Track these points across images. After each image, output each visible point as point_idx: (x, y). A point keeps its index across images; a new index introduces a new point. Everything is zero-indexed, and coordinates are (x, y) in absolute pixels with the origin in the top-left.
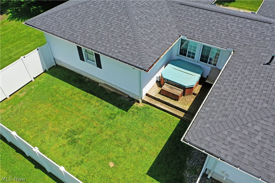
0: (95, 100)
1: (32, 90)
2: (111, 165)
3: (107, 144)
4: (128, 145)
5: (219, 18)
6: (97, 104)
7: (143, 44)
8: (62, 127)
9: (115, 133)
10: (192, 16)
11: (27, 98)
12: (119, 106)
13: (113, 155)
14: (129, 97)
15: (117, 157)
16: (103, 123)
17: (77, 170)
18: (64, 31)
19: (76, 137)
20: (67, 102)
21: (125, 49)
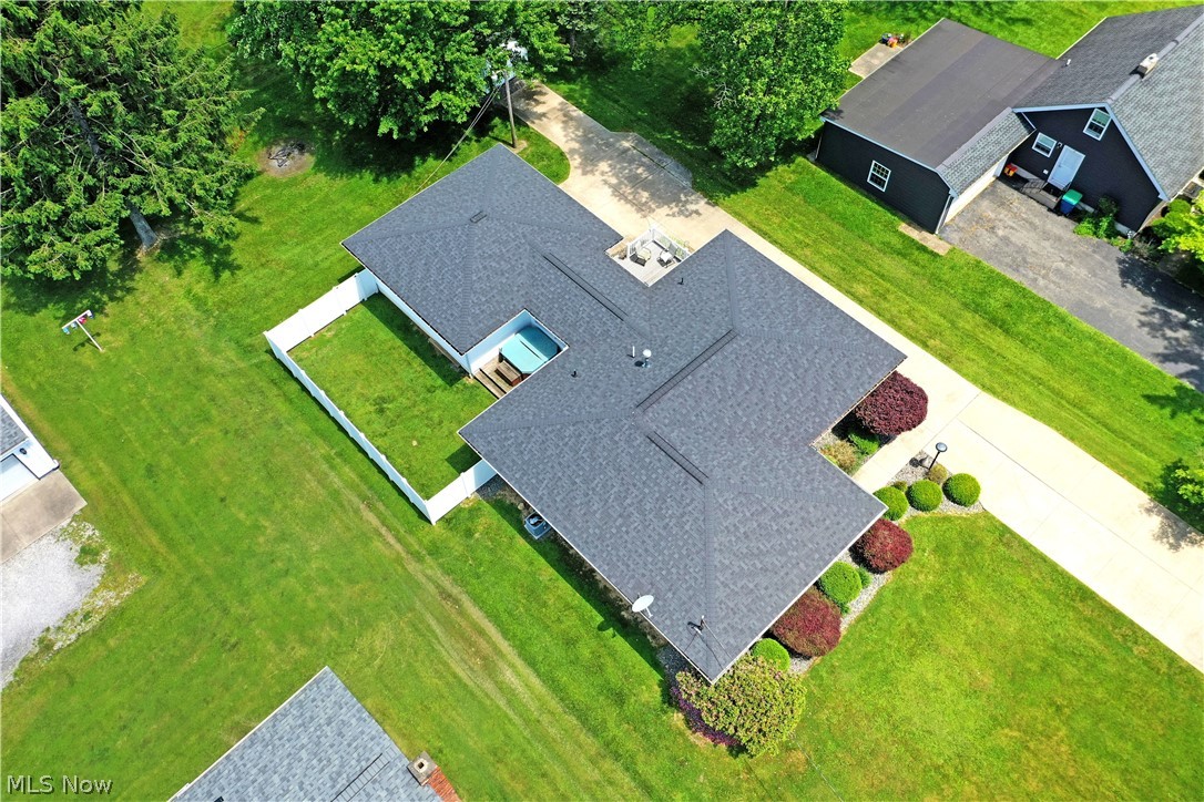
0: (417, 362)
1: (342, 329)
2: (415, 443)
3: (416, 421)
4: (438, 427)
5: (576, 295)
6: (419, 369)
7: (469, 318)
8: (372, 391)
9: (428, 411)
10: (549, 282)
11: (335, 342)
12: (444, 377)
13: (418, 434)
14: (460, 366)
15: (424, 437)
16: (418, 396)
17: (380, 441)
18: (388, 274)
19: (385, 405)
20: (384, 358)
21: (449, 320)
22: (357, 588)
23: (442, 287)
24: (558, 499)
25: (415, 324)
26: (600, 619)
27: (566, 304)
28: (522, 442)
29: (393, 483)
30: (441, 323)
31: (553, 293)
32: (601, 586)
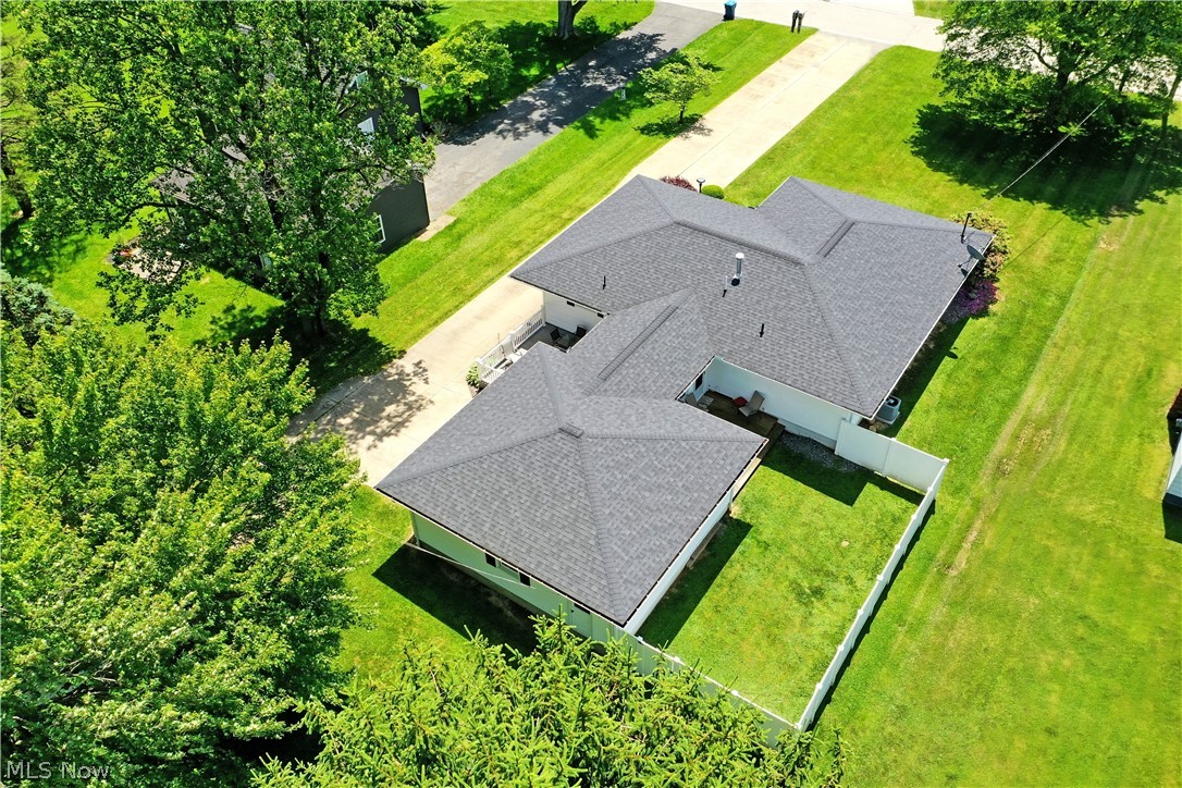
3: (814, 550)
4: (812, 526)
5: (652, 349)
8: (793, 612)
10: (638, 375)
13: (831, 544)
15: (833, 537)
16: (779, 558)
19: (807, 591)
22: (1050, 543)
23: (683, 467)
24: (905, 327)
25: (669, 593)
26: (947, 358)
27: (665, 358)
28: (863, 355)
29: (911, 546)
30: (731, 464)
31: (652, 371)
32: (915, 364)
